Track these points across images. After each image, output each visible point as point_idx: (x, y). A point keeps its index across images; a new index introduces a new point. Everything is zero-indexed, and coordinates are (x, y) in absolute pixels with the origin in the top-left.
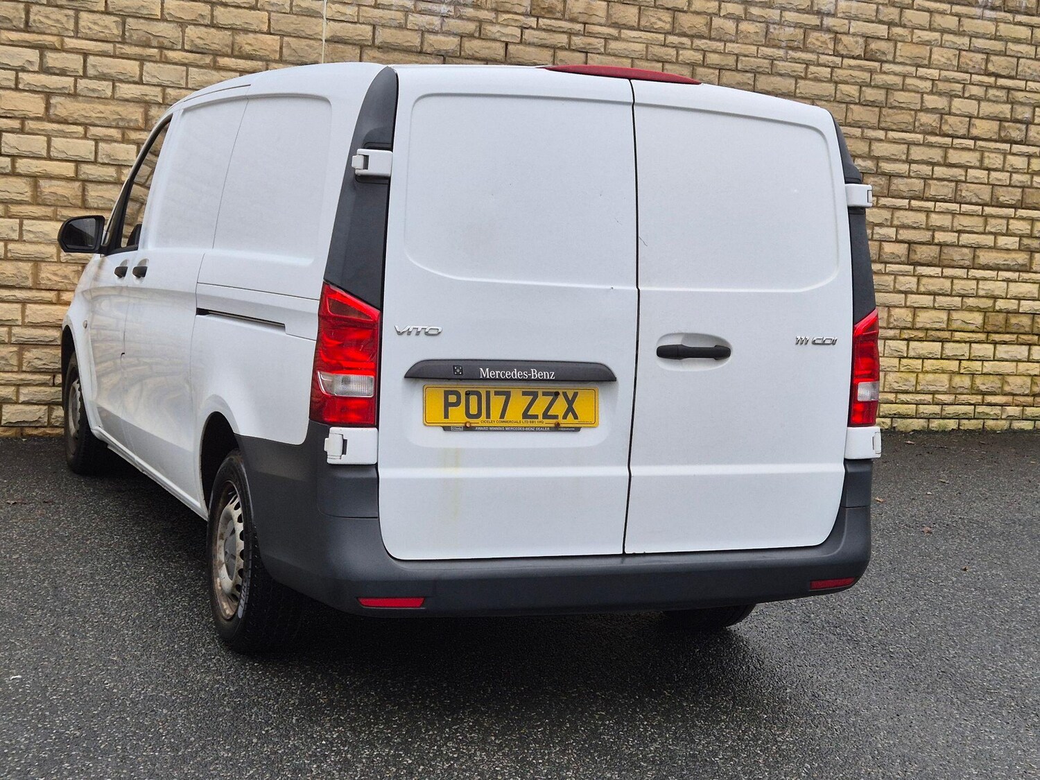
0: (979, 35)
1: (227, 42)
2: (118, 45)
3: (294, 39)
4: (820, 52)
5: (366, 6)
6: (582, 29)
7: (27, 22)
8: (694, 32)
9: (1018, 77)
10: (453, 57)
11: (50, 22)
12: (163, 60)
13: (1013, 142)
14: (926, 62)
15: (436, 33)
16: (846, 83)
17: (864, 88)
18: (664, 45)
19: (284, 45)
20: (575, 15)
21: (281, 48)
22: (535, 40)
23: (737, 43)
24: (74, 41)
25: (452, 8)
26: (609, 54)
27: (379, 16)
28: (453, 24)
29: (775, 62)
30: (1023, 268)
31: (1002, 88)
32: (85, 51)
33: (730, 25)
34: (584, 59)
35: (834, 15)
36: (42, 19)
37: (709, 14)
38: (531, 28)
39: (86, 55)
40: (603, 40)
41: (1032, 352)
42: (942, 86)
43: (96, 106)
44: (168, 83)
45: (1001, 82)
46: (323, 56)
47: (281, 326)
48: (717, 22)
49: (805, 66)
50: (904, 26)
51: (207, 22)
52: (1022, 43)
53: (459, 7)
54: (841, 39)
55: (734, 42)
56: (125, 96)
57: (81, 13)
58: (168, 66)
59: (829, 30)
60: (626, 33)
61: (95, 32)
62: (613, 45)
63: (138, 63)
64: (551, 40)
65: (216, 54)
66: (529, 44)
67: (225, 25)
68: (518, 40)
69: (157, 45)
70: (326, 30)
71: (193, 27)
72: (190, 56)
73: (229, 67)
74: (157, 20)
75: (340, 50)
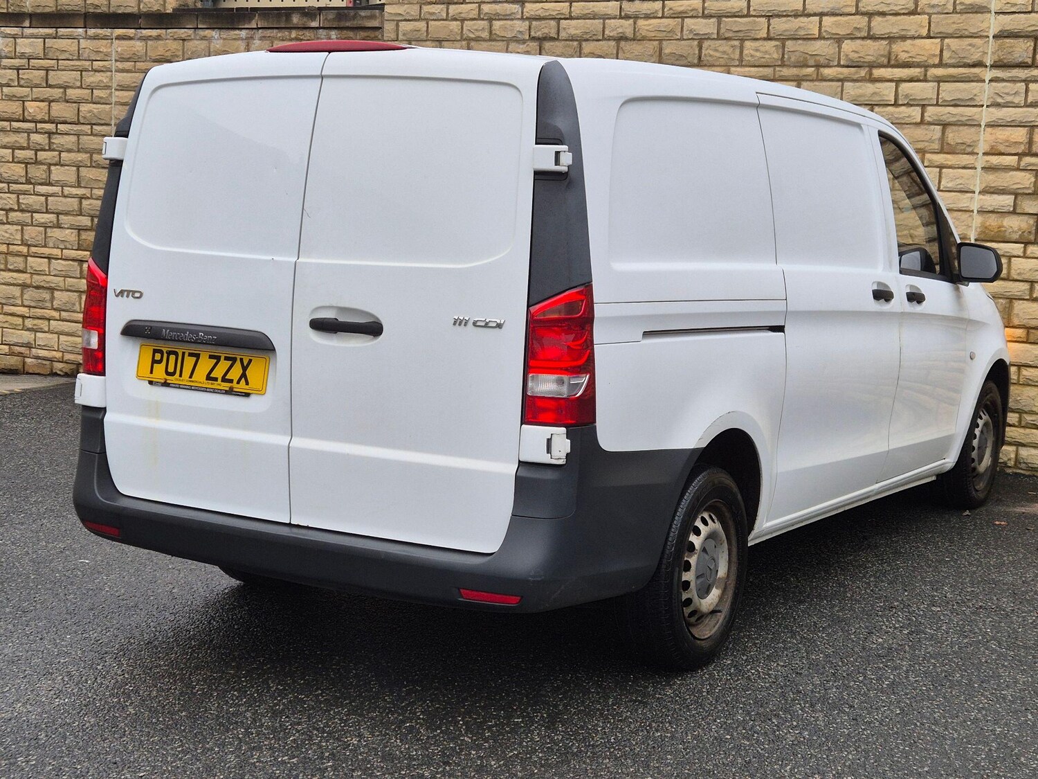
1: (882, 53)
2: (777, 69)
3: (956, 40)
7: (700, 57)
11: (718, 55)
12: (820, 78)
19: (944, 48)
21: (941, 51)
36: (711, 53)
46: (990, 53)
51: (864, 34)
57: (746, 42)
58: (824, 84)
65: (872, 66)
67: (883, 35)
69: (813, 64)
70: (994, 24)
71: (849, 41)
72: (846, 70)
73: (884, 78)
74: (815, 39)
75: (1008, 45)
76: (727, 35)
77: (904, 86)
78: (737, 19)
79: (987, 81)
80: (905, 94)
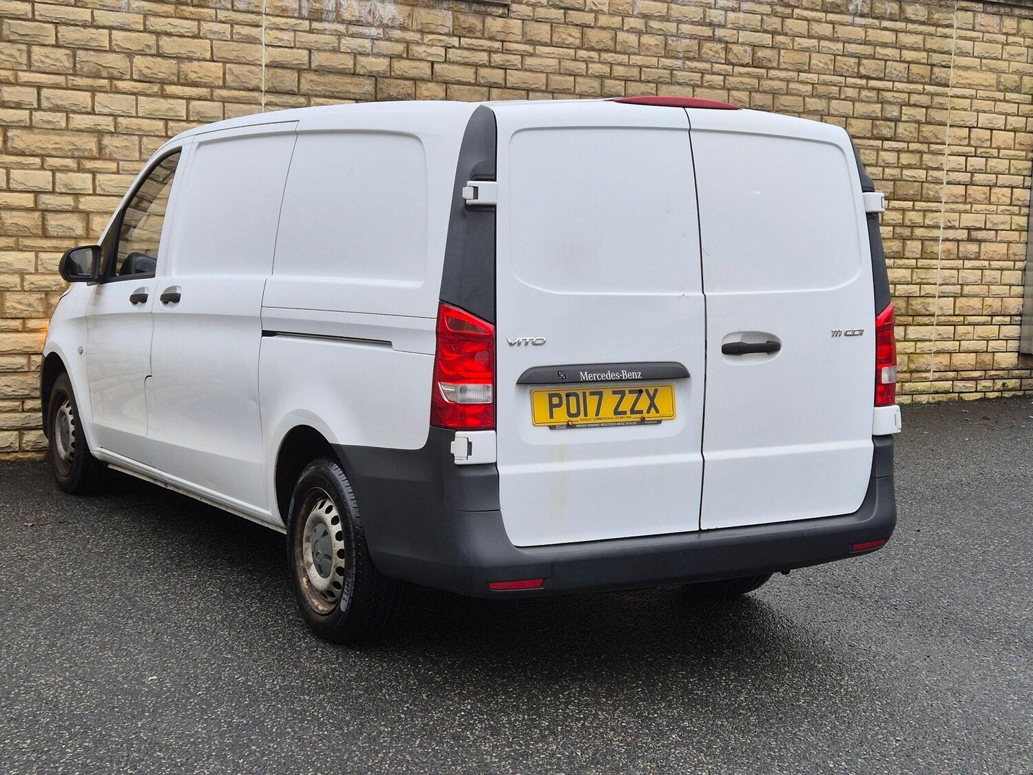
0: (851, 41)
1: (172, 71)
2: (70, 77)
3: (236, 65)
4: (714, 61)
5: (301, 31)
6: (501, 47)
8: (602, 46)
9: (886, 78)
10: (383, 77)
11: (4, 57)
12: (114, 90)
13: (884, 139)
14: (806, 68)
15: (368, 55)
16: (737, 89)
17: (753, 94)
18: (575, 60)
19: (227, 72)
20: (494, 34)
21: (224, 74)
22: (459, 59)
23: (640, 55)
24: (27, 74)
25: (381, 31)
26: (526, 70)
27: (314, 40)
28: (384, 46)
29: (674, 72)
30: (897, 255)
31: (873, 89)
32: (38, 84)
33: (632, 39)
34: (503, 75)
35: (724, 26)
37: (614, 29)
38: (453, 47)
39: (39, 87)
40: (519, 57)
41: (908, 332)
42: (821, 89)
43: (51, 137)
44: (119, 112)
45: (872, 83)
46: (263, 80)
47: (388, 344)
48: (621, 36)
49: (700, 74)
50: (786, 34)
51: (154, 51)
52: (888, 47)
53: (387, 30)
54: (731, 49)
55: (637, 54)
56: (79, 127)
57: (33, 47)
58: (119, 96)
59: (720, 41)
60: (540, 49)
61: (47, 65)
62: (530, 61)
63: (89, 94)
64: (473, 58)
65: (163, 82)
66: (453, 62)
67: (171, 54)
68: (442, 59)
69: (106, 76)
70: (265, 55)
71: (140, 57)
72: (140, 86)
73: (176, 95)
74: (106, 51)
75: (279, 74)
76: (12, 37)
77: (194, 103)
78: (21, 22)
79: (263, 105)
80: (196, 111)
